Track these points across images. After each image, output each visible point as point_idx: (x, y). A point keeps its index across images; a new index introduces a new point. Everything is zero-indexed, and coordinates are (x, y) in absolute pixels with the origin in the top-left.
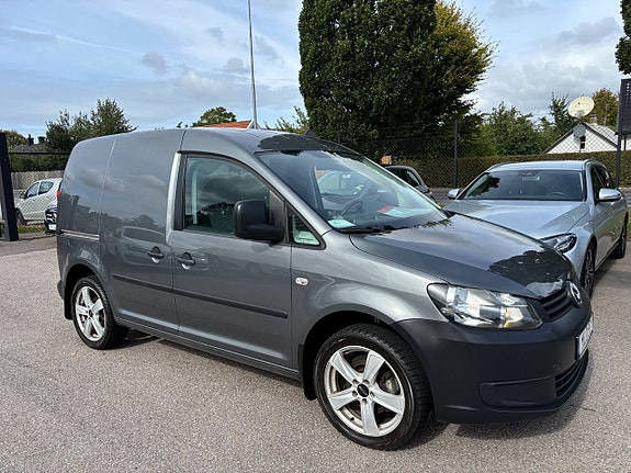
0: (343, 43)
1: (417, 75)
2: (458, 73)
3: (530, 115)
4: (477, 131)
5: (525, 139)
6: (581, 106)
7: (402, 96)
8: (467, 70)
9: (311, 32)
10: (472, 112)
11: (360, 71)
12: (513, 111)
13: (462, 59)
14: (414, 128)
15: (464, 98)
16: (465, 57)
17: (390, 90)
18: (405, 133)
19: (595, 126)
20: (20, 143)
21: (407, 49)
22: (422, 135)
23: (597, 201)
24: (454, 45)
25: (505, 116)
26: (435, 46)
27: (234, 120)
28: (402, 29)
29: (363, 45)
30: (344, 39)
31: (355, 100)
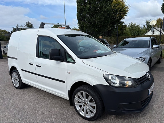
0: (88, 6)
1: (108, 14)
2: (120, 14)
3: (140, 25)
4: (125, 29)
5: (138, 32)
6: (153, 22)
7: (104, 20)
8: (122, 13)
9: (80, 3)
10: (124, 24)
11: (93, 13)
12: (135, 24)
13: (121, 10)
14: (108, 29)
15: (122, 21)
16: (122, 9)
17: (101, 19)
18: (105, 30)
19: (157, 28)
20: (6, 33)
21: (105, 7)
22: (110, 31)
23: (152, 48)
24: (119, 6)
25: (133, 25)
26: (114, 7)
27: (62, 27)
28: (104, 2)
29: (93, 6)
30: (88, 5)
31: (91, 21)
